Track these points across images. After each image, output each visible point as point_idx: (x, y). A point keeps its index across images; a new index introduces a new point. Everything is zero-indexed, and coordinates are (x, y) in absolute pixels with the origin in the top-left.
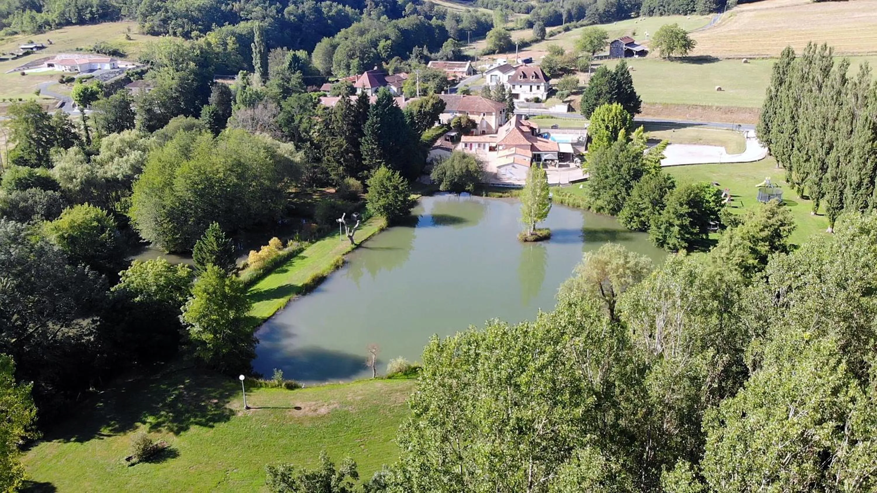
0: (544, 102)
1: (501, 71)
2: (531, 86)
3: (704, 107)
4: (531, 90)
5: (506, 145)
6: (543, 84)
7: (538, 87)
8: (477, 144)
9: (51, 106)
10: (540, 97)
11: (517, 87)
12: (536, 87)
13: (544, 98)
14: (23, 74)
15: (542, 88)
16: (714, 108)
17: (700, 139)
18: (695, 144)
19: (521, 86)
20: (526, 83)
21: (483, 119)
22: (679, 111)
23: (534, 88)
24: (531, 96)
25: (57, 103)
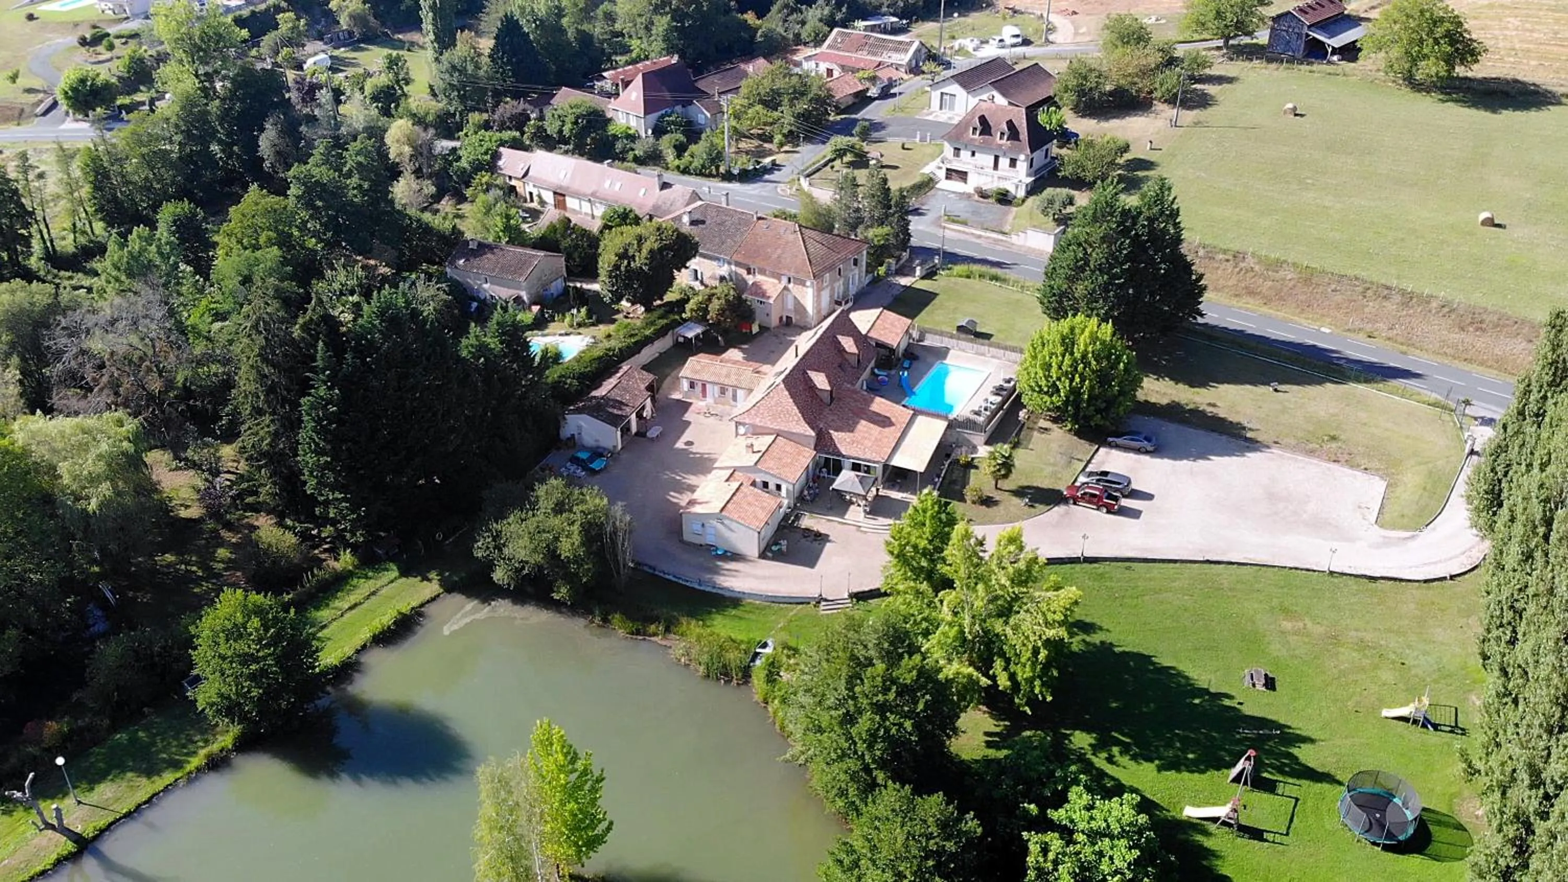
0: (1018, 205)
1: (964, 86)
2: (997, 158)
3: (1408, 298)
4: (996, 166)
5: (754, 426)
6: (1022, 157)
7: (1013, 163)
8: (717, 389)
9: (27, 110)
10: (1012, 190)
11: (965, 154)
12: (1008, 161)
13: (1021, 193)
14: (31, 17)
15: (1022, 166)
16: (1434, 304)
17: (1333, 438)
18: (1311, 453)
19: (973, 154)
20: (985, 148)
21: (785, 288)
22: (1338, 298)
23: (1004, 162)
24: (991, 183)
25: (41, 101)
